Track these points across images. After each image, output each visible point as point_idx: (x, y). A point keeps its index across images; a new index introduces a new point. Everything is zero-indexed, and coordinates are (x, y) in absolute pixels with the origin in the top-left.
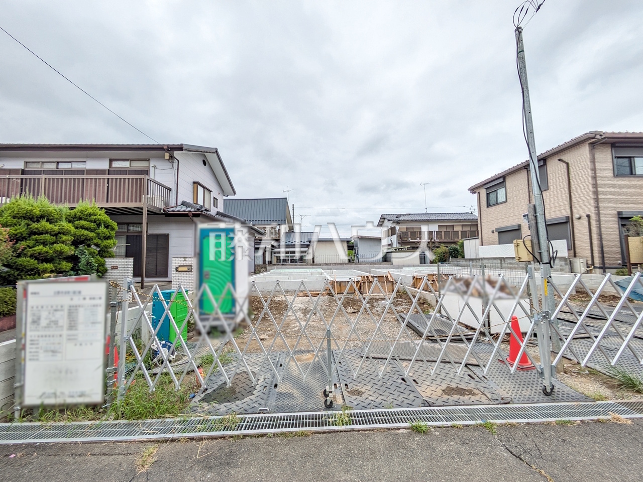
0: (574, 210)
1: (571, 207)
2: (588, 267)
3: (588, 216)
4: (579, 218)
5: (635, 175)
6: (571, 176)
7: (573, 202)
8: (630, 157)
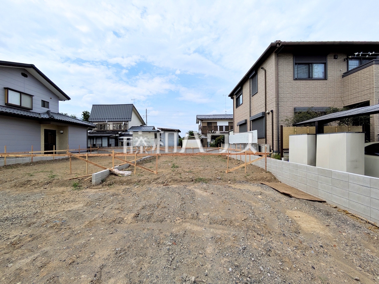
0: (267, 107)
1: (266, 105)
2: (270, 151)
3: (272, 111)
4: (269, 113)
5: (312, 78)
6: (267, 80)
7: (267, 101)
8: (308, 64)
